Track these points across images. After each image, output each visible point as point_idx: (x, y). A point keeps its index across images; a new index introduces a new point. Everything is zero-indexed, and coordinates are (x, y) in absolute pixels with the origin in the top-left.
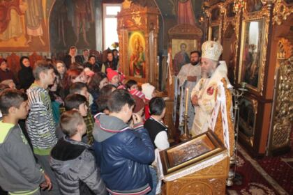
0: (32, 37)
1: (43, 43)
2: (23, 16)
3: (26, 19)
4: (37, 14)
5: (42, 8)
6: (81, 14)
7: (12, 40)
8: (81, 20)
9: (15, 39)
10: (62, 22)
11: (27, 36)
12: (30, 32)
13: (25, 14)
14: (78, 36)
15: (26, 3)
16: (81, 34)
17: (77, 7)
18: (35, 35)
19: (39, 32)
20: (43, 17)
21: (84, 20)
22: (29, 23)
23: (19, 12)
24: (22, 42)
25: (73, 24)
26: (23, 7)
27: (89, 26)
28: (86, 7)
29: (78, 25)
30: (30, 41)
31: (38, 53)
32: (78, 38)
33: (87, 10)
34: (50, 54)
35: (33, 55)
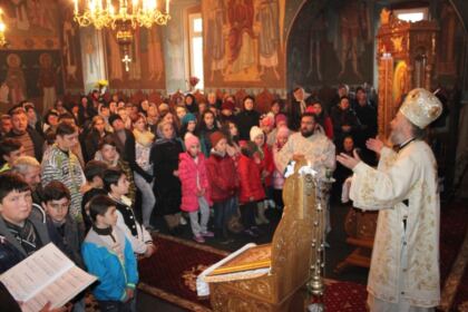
0: (266, 68)
1: (278, 76)
2: (256, 41)
3: (259, 44)
4: (273, 37)
5: (278, 27)
6: (350, 31)
7: (243, 73)
9: (246, 70)
10: (318, 44)
11: (259, 67)
12: (263, 61)
13: (258, 38)
14: (343, 64)
15: (260, 23)
16: (349, 62)
17: (344, 19)
18: (268, 66)
19: (273, 61)
21: (355, 40)
22: (263, 49)
23: (252, 35)
24: (253, 76)
25: (336, 46)
26: (257, 28)
27: (363, 49)
28: (360, 19)
29: (345, 48)
30: (262, 73)
31: (271, 91)
33: (360, 24)
34: (286, 93)
35: (264, 93)
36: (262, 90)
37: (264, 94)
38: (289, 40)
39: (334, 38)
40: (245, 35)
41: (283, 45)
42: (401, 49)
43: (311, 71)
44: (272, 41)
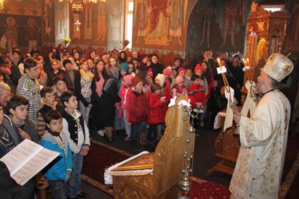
0: (173, 37)
1: (180, 43)
2: (168, 18)
3: (170, 21)
4: (179, 17)
5: (183, 11)
6: (231, 16)
7: (158, 39)
8: (230, 23)
9: (160, 38)
10: (209, 24)
11: (169, 36)
12: (171, 32)
13: (169, 17)
14: (225, 38)
15: (171, 7)
16: (229, 37)
17: (227, 9)
18: (175, 36)
19: (178, 33)
20: (183, 19)
21: (234, 23)
22: (172, 24)
23: (166, 15)
24: (164, 42)
25: (221, 26)
26: (169, 10)
27: (238, 29)
28: (238, 9)
29: (227, 28)
30: (170, 40)
31: (175, 52)
32: (225, 41)
33: (238, 13)
34: (185, 54)
35: (169, 54)
36: (169, 52)
37: (171, 55)
38: (190, 20)
39: (220, 20)
40: (161, 15)
41: (186, 23)
42: (262, 30)
43: (203, 41)
44: (179, 19)
